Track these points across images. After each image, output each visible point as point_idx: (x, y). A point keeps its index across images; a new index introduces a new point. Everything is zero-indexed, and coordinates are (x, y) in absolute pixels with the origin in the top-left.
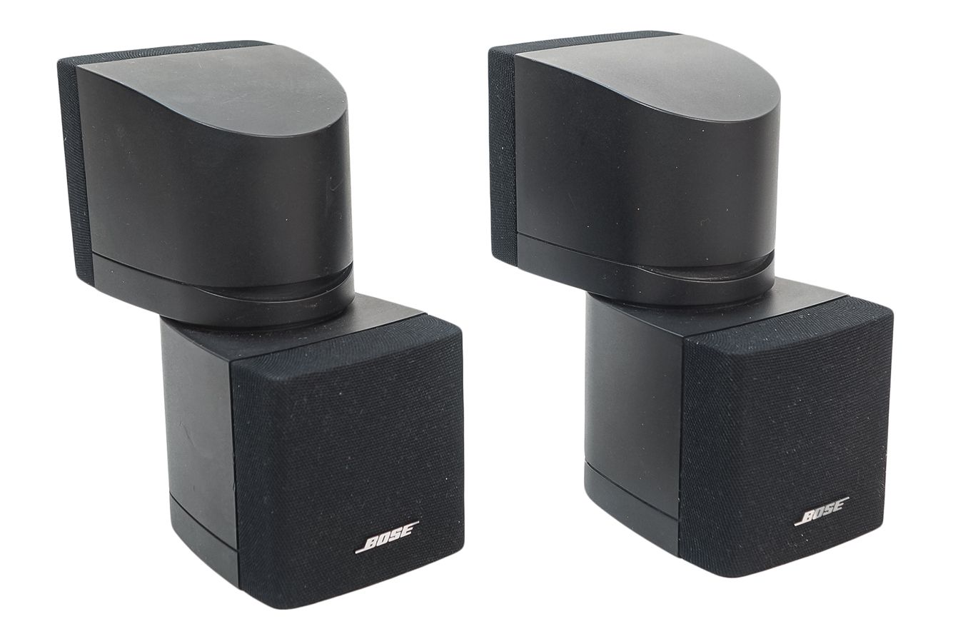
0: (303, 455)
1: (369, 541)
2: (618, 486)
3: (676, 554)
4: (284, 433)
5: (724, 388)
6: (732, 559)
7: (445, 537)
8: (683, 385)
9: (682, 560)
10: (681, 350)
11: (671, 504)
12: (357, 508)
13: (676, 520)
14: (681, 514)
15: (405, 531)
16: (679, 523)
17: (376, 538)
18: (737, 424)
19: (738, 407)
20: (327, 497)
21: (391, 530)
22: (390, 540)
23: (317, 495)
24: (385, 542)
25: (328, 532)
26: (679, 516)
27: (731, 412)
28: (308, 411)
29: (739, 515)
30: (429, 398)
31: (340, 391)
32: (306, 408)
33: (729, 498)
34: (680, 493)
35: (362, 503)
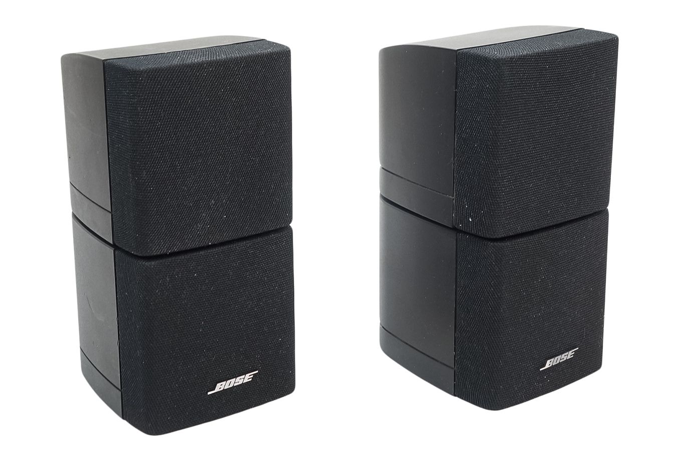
0: (166, 320)
1: (219, 385)
2: (407, 344)
3: (453, 393)
4: (151, 303)
5: (488, 269)
6: (495, 396)
7: (279, 383)
8: (456, 268)
9: (457, 398)
10: (455, 241)
11: (448, 356)
12: (209, 360)
13: (452, 368)
14: (456, 364)
15: (247, 378)
16: (455, 371)
17: (224, 383)
18: (498, 296)
19: (498, 284)
20: (185, 351)
21: (236, 377)
22: (235, 385)
23: (177, 350)
24: (231, 386)
25: (186, 378)
26: (455, 365)
27: (494, 287)
28: (169, 287)
29: (500, 363)
30: (266, 279)
31: (195, 273)
32: (168, 285)
33: (493, 352)
34: (455, 348)
35: (213, 357)
